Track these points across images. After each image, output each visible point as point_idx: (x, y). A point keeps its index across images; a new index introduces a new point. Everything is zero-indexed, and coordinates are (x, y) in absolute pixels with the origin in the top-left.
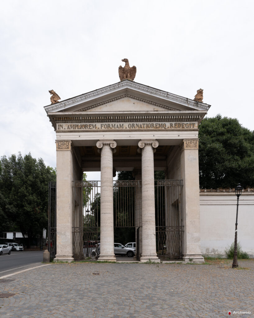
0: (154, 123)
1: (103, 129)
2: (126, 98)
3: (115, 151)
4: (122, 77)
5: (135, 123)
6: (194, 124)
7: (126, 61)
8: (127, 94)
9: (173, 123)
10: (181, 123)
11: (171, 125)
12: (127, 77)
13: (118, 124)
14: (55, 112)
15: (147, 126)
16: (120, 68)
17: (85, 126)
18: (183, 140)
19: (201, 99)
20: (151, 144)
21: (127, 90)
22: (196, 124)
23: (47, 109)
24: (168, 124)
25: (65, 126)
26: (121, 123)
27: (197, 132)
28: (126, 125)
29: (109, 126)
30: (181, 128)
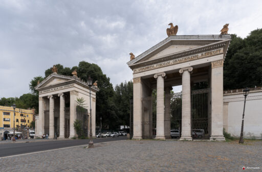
0: (190, 56)
1: (158, 67)
2: (172, 46)
3: (166, 78)
4: (169, 34)
5: (177, 59)
6: (220, 50)
7: (171, 24)
8: (172, 43)
9: (204, 53)
10: (210, 51)
11: (202, 55)
12: (172, 33)
13: (167, 62)
14: (132, 64)
15: (185, 59)
16: (168, 30)
17: (148, 68)
18: (210, 62)
19: (226, 32)
20: (188, 70)
21: (172, 41)
22: (222, 49)
23: (128, 63)
24: (200, 55)
25: (137, 70)
26: (168, 61)
27: (223, 55)
28: (171, 62)
29: (161, 64)
30: (210, 55)
